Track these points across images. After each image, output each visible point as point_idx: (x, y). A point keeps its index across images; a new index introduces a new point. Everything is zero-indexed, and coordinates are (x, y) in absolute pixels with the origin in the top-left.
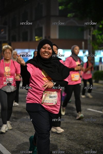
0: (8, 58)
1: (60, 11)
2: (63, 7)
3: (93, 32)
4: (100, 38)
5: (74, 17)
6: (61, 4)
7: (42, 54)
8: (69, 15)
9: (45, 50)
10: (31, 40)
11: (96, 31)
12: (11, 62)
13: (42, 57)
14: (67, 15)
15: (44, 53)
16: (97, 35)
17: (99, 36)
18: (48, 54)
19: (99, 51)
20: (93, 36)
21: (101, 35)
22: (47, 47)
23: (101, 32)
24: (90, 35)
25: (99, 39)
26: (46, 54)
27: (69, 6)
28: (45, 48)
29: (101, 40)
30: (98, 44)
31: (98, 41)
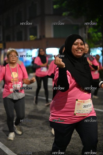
0: (14, 62)
1: (55, 10)
2: (58, 6)
3: (88, 30)
4: (96, 36)
5: (69, 15)
6: (55, 3)
7: (75, 52)
8: (64, 14)
9: (78, 46)
10: (26, 39)
11: (91, 29)
12: (18, 66)
13: (75, 55)
14: (62, 13)
15: (77, 51)
16: (93, 33)
17: (95, 34)
18: (82, 51)
19: (95, 49)
20: (89, 35)
21: (96, 33)
22: (79, 43)
23: (96, 30)
24: (85, 33)
25: (94, 37)
26: (79, 51)
27: (64, 5)
28: (77, 44)
29: (97, 38)
30: (93, 42)
31: (94, 39)
